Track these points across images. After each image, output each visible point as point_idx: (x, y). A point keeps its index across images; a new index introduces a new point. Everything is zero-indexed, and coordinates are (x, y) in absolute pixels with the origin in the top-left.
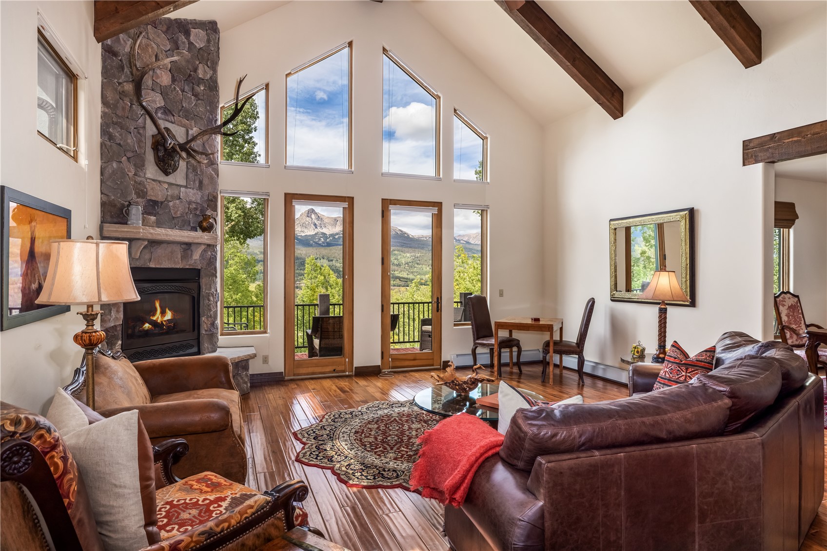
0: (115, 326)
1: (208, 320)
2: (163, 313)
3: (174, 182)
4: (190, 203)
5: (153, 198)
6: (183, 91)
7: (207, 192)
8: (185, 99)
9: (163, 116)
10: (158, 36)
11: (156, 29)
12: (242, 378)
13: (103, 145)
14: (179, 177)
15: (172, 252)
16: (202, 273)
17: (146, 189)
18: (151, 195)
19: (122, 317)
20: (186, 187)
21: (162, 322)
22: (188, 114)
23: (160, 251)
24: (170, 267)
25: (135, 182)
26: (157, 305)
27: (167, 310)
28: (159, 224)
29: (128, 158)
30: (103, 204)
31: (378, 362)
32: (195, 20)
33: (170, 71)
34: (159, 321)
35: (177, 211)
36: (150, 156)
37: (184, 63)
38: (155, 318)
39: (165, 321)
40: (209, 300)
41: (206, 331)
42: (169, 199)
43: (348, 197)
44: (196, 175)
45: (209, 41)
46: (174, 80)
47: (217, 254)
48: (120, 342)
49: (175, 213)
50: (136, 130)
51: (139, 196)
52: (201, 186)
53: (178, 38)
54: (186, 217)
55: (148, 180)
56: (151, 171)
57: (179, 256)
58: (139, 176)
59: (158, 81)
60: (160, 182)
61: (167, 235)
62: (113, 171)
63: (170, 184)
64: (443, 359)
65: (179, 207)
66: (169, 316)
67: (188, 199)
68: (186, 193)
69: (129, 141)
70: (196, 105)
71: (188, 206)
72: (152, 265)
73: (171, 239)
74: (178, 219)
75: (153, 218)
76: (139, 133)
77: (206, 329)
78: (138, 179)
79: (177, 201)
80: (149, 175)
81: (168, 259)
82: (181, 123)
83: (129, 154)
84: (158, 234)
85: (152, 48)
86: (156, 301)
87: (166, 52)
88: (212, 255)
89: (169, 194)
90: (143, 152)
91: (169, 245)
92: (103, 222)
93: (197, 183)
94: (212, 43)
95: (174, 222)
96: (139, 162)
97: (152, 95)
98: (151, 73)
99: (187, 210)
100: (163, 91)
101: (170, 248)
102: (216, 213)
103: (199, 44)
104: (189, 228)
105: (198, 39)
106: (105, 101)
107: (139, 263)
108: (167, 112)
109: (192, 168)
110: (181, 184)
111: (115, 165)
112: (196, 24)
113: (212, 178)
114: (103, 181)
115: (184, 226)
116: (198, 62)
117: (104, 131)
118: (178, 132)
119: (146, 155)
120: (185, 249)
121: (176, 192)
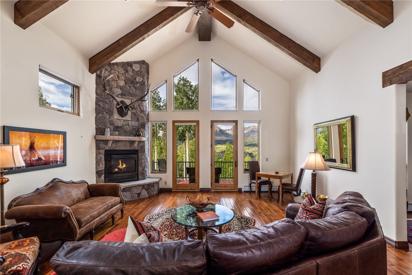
0: (102, 170)
1: (141, 168)
2: (122, 165)
3: (126, 119)
4: (133, 126)
5: (117, 126)
6: (130, 87)
7: (140, 122)
8: (131, 89)
9: (121, 97)
10: (119, 69)
11: (118, 67)
12: (151, 190)
13: (96, 108)
14: (128, 117)
15: (125, 144)
16: (139, 151)
17: (114, 123)
18: (116, 124)
19: (104, 167)
20: (131, 121)
21: (122, 168)
22: (132, 95)
23: (120, 144)
24: (124, 149)
25: (109, 120)
26: (120, 162)
27: (124, 164)
28: (119, 135)
29: (106, 112)
30: (96, 129)
31: (210, 187)
32: (135, 61)
33: (124, 80)
34: (121, 168)
35: (127, 129)
36: (115, 111)
37: (130, 77)
38: (119, 167)
39: (123, 168)
40: (142, 161)
41: (140, 172)
42: (124, 125)
43: (197, 121)
44: (136, 116)
45: (141, 68)
46: (126, 83)
47: (145, 144)
48: (103, 175)
49: (127, 130)
50: (109, 102)
51: (111, 125)
52: (138, 120)
53: (127, 69)
54: (131, 132)
55: (115, 119)
56: (116, 116)
57: (128, 145)
58: (111, 118)
59: (119, 84)
60: (120, 120)
61: (119, 138)
62: (100, 117)
63: (124, 120)
64: (239, 187)
65: (128, 128)
66: (124, 166)
67: (132, 125)
68: (132, 123)
69: (106, 106)
70: (135, 91)
71: (132, 127)
72: (117, 149)
73: (121, 140)
74: (128, 132)
75: (117, 132)
76: (111, 103)
77: (140, 171)
79: (128, 126)
80: (115, 117)
81: (124, 147)
82: (129, 98)
84: (115, 138)
85: (116, 73)
86: (120, 161)
87: (122, 74)
88: (143, 145)
89: (123, 123)
90: (112, 109)
91: (123, 142)
92: (96, 135)
93: (136, 119)
94: (142, 68)
95: (126, 133)
96: (111, 113)
97: (116, 89)
98: (116, 82)
99: (132, 129)
100: (121, 88)
101: (124, 143)
102: (145, 129)
103: (137, 69)
104: (133, 135)
105: (136, 68)
106: (97, 94)
107: (111, 149)
108: (123, 95)
109: (134, 114)
110: (129, 120)
111: (101, 115)
112: (135, 63)
113: (142, 117)
114: (96, 121)
115: (130, 135)
116: (136, 76)
117: (97, 104)
118: (128, 102)
119: (114, 111)
120: (131, 143)
121: (127, 123)
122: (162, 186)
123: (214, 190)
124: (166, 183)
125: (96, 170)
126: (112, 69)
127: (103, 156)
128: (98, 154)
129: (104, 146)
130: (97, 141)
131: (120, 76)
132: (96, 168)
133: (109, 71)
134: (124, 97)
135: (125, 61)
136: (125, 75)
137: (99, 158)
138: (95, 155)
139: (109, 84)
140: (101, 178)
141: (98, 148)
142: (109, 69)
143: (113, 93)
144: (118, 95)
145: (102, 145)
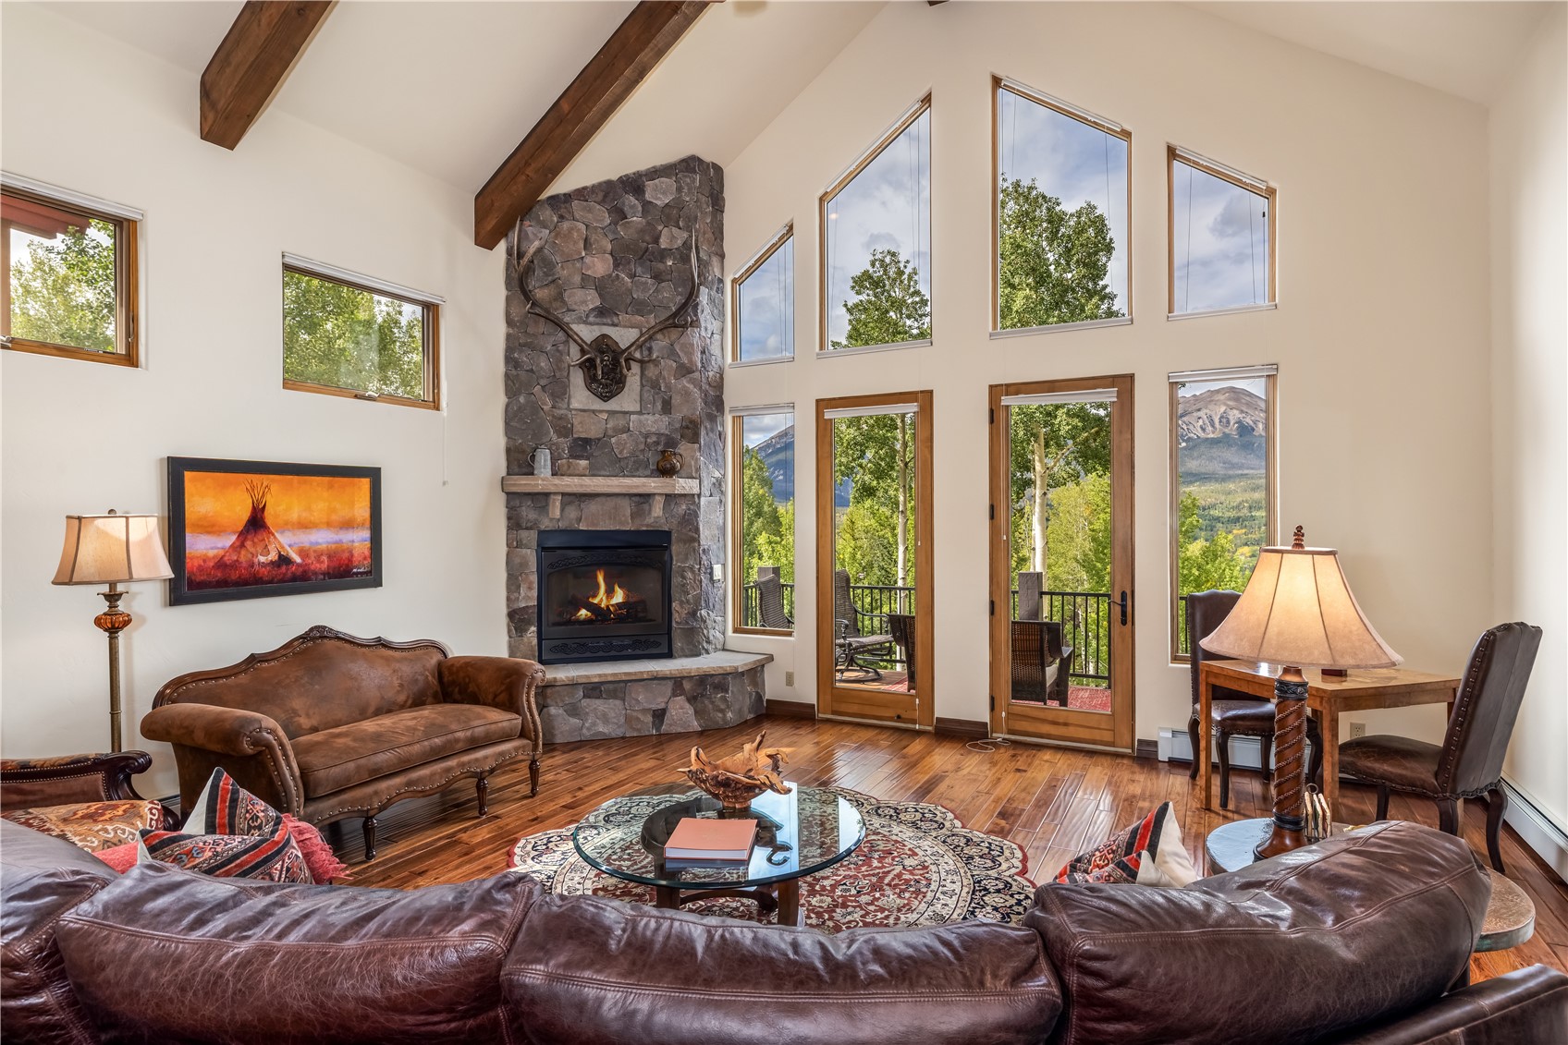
0: (527, 607)
1: (682, 608)
2: (610, 592)
3: (618, 409)
4: (647, 436)
5: (583, 435)
6: (632, 276)
7: (678, 416)
8: (637, 287)
9: (598, 320)
10: (589, 211)
11: (585, 203)
13: (507, 376)
14: (628, 400)
15: (616, 508)
16: (674, 536)
17: (572, 425)
18: (579, 432)
19: (536, 595)
20: (640, 413)
21: (608, 607)
22: (640, 308)
23: (593, 507)
24: (612, 528)
25: (553, 416)
26: (601, 579)
27: (617, 588)
28: (593, 472)
29: (543, 387)
30: (508, 451)
32: (653, 167)
33: (611, 254)
34: (603, 606)
35: (623, 449)
36: (577, 379)
37: (635, 236)
38: (596, 601)
39: (612, 605)
40: (684, 577)
41: (677, 622)
42: (610, 432)
43: (922, 392)
44: (658, 394)
45: (679, 190)
46: (616, 265)
47: (699, 508)
48: (533, 629)
49: (621, 452)
50: (554, 348)
51: (560, 434)
52: (667, 407)
53: (624, 204)
54: (641, 457)
55: (573, 412)
56: (580, 396)
57: (628, 512)
58: (559, 409)
59: (589, 273)
60: (594, 412)
61: (582, 486)
62: (520, 408)
63: (612, 413)
65: (626, 443)
66: (619, 596)
67: (643, 430)
68: (640, 421)
69: (542, 364)
70: (657, 291)
71: (643, 440)
72: (583, 527)
74: (626, 461)
75: (583, 463)
76: (558, 351)
77: (678, 620)
78: (558, 412)
79: (624, 435)
80: (575, 404)
81: (610, 519)
82: (630, 322)
83: (543, 382)
85: (578, 231)
86: (598, 573)
87: (603, 229)
88: (689, 509)
89: (608, 426)
90: (566, 374)
91: (608, 498)
92: (508, 474)
93: (659, 405)
94: (685, 190)
95: (620, 466)
96: (559, 389)
97: (579, 294)
98: (578, 265)
99: (642, 447)
100: (601, 286)
101: (611, 503)
102: (696, 446)
103: (662, 201)
104: (648, 472)
105: (661, 194)
106: (509, 322)
107: (562, 525)
108: (603, 312)
109: (651, 385)
110: (632, 409)
111: (522, 399)
112: (655, 173)
113: (687, 393)
114: (507, 423)
115: (637, 470)
116: (660, 228)
117: (509, 359)
118: (624, 336)
119: (572, 379)
120: (639, 504)
121: (621, 422)
122: (774, 688)
123: (1007, 736)
124: (790, 679)
125: (508, 606)
126: (562, 217)
127: (531, 556)
128: (513, 545)
129: (535, 516)
130: (511, 496)
131: (593, 238)
132: (508, 599)
133: (552, 228)
134: (609, 321)
135: (614, 177)
136: (615, 232)
137: (517, 560)
138: (504, 549)
139: (550, 278)
140: (525, 639)
141: (514, 523)
142: (552, 221)
143: (569, 310)
144: (587, 316)
145: (528, 513)
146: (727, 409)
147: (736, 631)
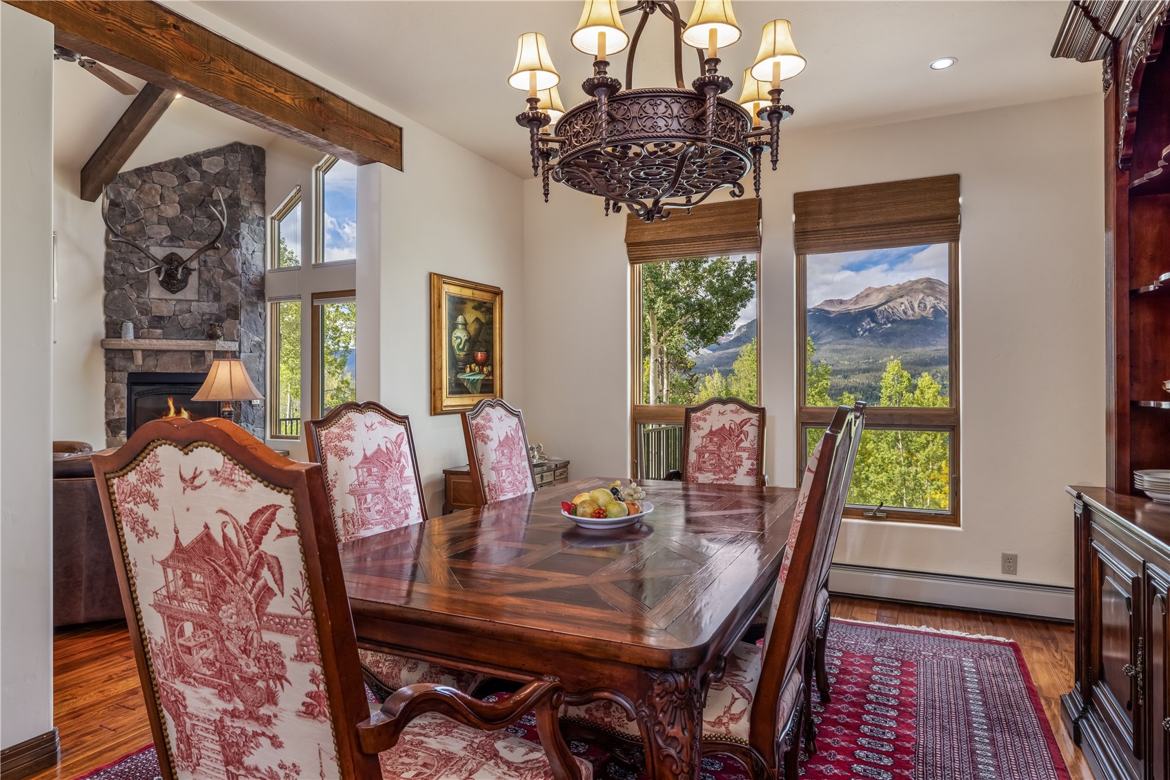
0: (120, 419)
2: (178, 412)
3: (183, 298)
4: (203, 315)
5: (158, 315)
6: (193, 217)
7: (224, 303)
9: (169, 244)
10: (164, 177)
11: (161, 173)
13: (106, 278)
14: (190, 292)
15: (181, 359)
17: (151, 308)
18: (155, 312)
19: (127, 412)
20: (198, 301)
22: (199, 236)
23: (165, 359)
24: (178, 371)
25: (138, 302)
26: (171, 403)
27: (183, 410)
28: (166, 336)
29: (131, 285)
30: (107, 324)
32: (208, 150)
33: (179, 203)
36: (155, 281)
37: (195, 192)
42: (177, 313)
44: (210, 289)
45: (226, 163)
46: (182, 210)
48: (124, 432)
49: (185, 324)
50: (138, 261)
51: (142, 313)
52: (217, 298)
53: (187, 172)
54: (199, 327)
55: (152, 300)
56: (156, 292)
57: (189, 362)
58: (143, 298)
59: (163, 215)
60: (166, 300)
62: (114, 298)
63: (179, 301)
65: (189, 319)
66: (185, 414)
67: (200, 312)
68: (199, 306)
69: (131, 271)
70: (210, 226)
71: (200, 317)
72: (160, 371)
74: (188, 330)
75: (159, 331)
76: (141, 263)
78: (141, 300)
79: (187, 315)
80: (153, 295)
81: (177, 365)
82: (192, 245)
83: (131, 282)
85: (156, 189)
86: (169, 400)
87: (173, 188)
89: (176, 309)
90: (146, 277)
91: (176, 353)
92: (107, 337)
93: (211, 296)
94: (230, 164)
95: (184, 333)
96: (141, 284)
97: (157, 228)
98: (156, 210)
99: (200, 322)
100: (171, 223)
101: (177, 356)
102: (237, 321)
103: (214, 170)
104: (204, 337)
105: (212, 166)
106: (108, 244)
107: (145, 370)
108: (172, 239)
109: (205, 283)
110: (192, 299)
111: (116, 292)
112: (209, 153)
113: (231, 289)
114: (106, 307)
115: (197, 335)
116: (213, 187)
117: (108, 267)
118: (185, 253)
119: (150, 279)
120: (197, 357)
121: (185, 306)
125: (106, 418)
126: (144, 181)
127: (123, 390)
128: (110, 381)
129: (125, 364)
130: (108, 351)
131: (166, 193)
132: (107, 414)
133: (138, 187)
134: (177, 245)
135: (181, 156)
136: (182, 190)
137: (113, 390)
138: (104, 383)
139: (136, 219)
140: (118, 438)
141: (110, 368)
142: (138, 184)
143: (149, 238)
144: (162, 242)
145: (119, 362)
146: (267, 298)
147: (272, 437)
